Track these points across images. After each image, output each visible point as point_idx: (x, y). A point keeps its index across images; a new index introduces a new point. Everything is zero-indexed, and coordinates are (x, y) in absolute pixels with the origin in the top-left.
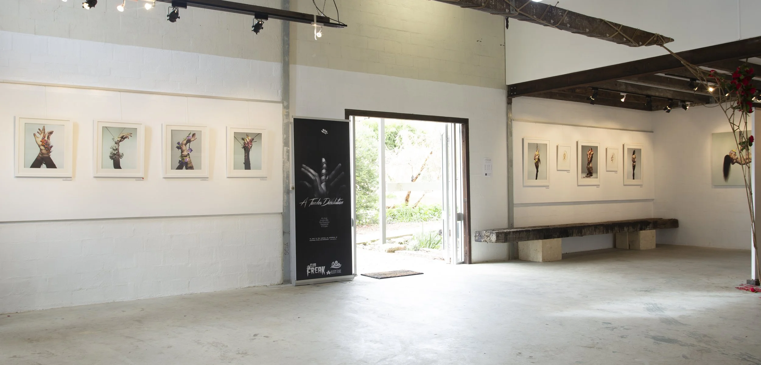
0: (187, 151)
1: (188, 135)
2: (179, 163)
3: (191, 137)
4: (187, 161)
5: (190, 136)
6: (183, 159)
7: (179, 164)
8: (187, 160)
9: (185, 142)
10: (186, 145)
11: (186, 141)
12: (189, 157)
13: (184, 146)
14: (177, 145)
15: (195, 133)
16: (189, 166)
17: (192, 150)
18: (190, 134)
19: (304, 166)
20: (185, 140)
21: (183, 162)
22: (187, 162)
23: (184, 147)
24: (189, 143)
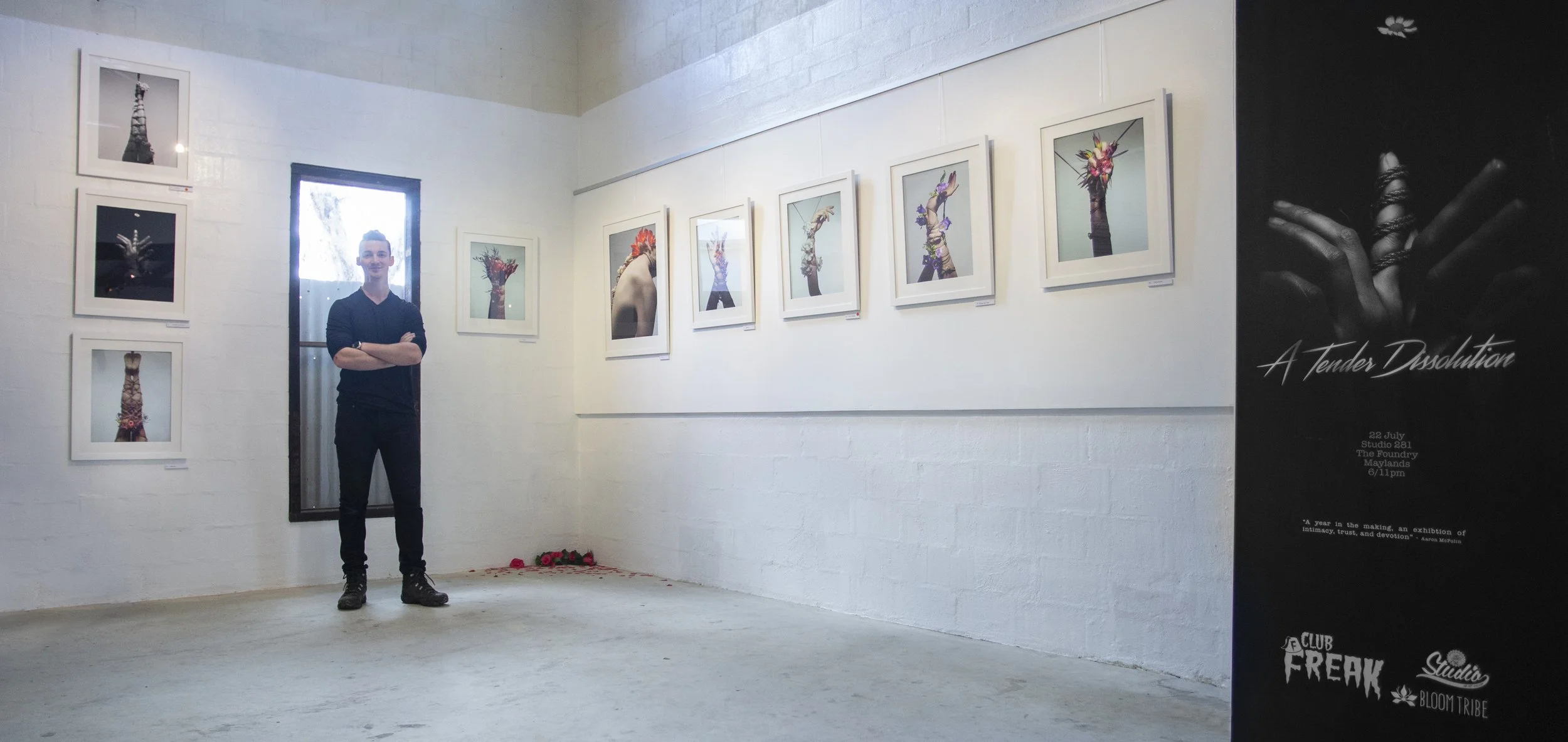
0: (939, 227)
1: (939, 182)
2: (924, 263)
3: (947, 185)
4: (940, 254)
5: (944, 182)
6: (932, 252)
7: (924, 266)
8: (941, 251)
9: (934, 201)
10: (936, 209)
11: (936, 198)
12: (945, 244)
13: (932, 213)
14: (918, 215)
15: (955, 172)
16: (946, 268)
17: (950, 223)
18: (943, 177)
19: (1283, 205)
20: (934, 197)
21: (932, 259)
22: (941, 258)
23: (933, 218)
24: (943, 203)
